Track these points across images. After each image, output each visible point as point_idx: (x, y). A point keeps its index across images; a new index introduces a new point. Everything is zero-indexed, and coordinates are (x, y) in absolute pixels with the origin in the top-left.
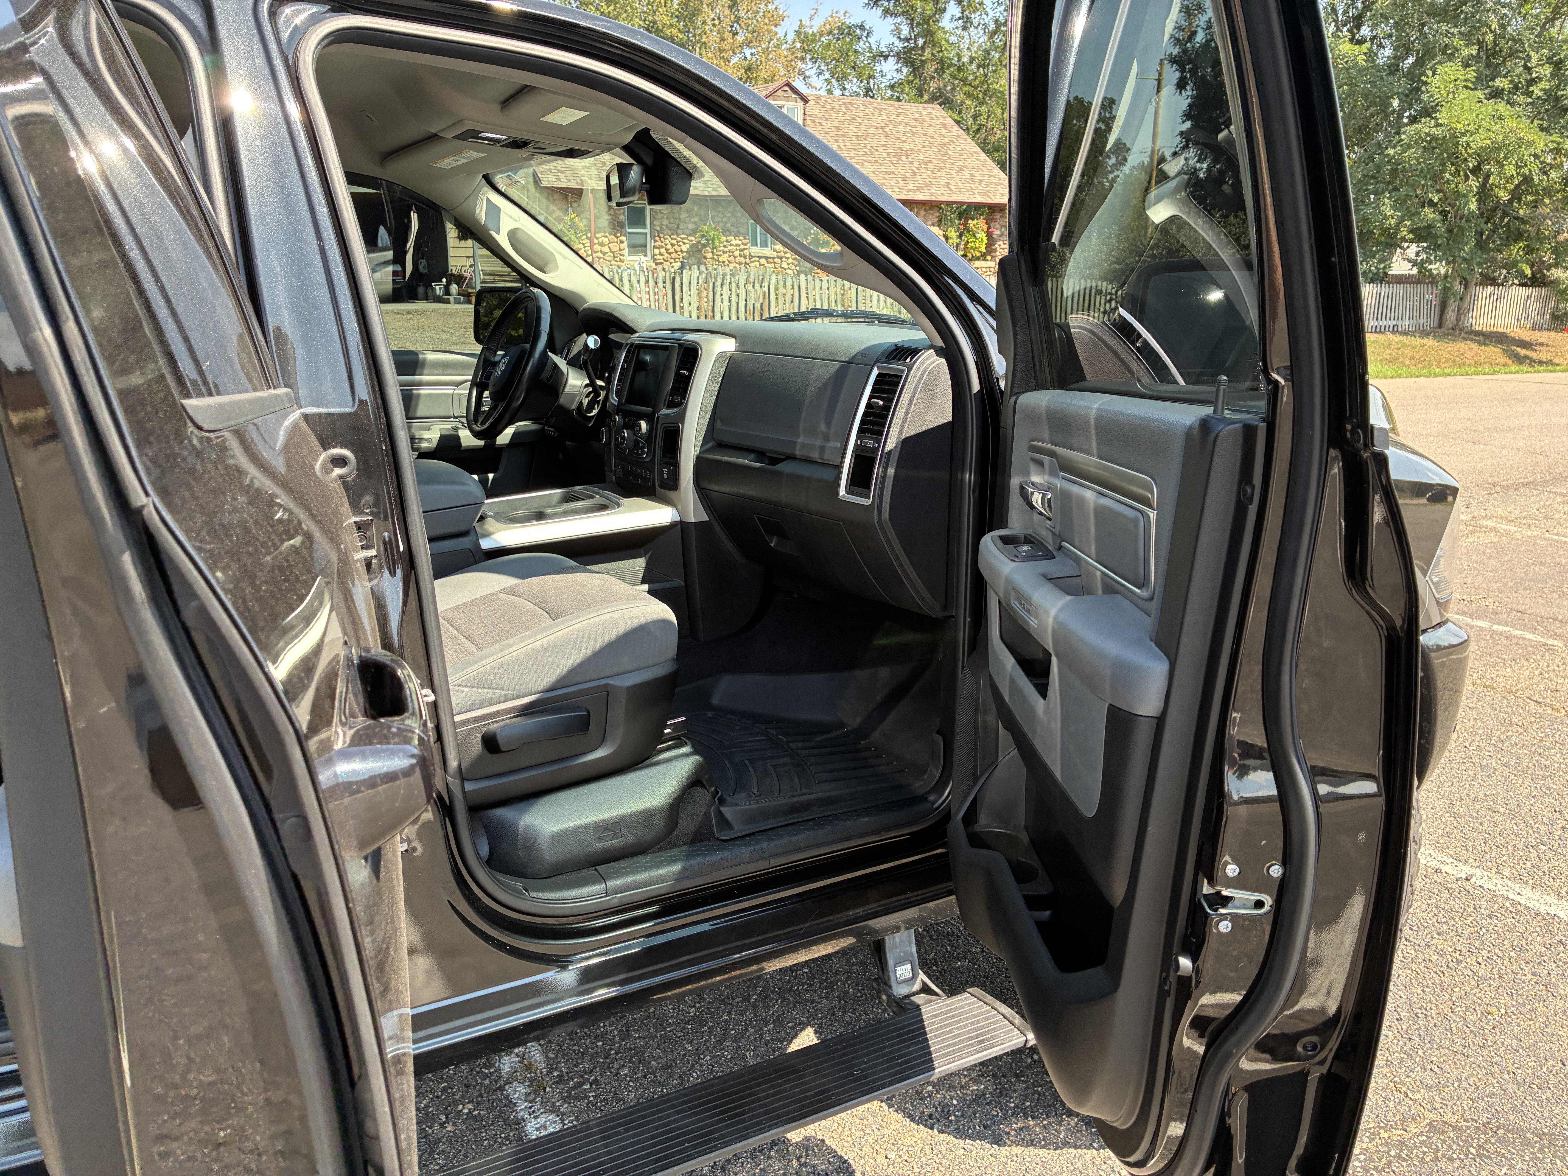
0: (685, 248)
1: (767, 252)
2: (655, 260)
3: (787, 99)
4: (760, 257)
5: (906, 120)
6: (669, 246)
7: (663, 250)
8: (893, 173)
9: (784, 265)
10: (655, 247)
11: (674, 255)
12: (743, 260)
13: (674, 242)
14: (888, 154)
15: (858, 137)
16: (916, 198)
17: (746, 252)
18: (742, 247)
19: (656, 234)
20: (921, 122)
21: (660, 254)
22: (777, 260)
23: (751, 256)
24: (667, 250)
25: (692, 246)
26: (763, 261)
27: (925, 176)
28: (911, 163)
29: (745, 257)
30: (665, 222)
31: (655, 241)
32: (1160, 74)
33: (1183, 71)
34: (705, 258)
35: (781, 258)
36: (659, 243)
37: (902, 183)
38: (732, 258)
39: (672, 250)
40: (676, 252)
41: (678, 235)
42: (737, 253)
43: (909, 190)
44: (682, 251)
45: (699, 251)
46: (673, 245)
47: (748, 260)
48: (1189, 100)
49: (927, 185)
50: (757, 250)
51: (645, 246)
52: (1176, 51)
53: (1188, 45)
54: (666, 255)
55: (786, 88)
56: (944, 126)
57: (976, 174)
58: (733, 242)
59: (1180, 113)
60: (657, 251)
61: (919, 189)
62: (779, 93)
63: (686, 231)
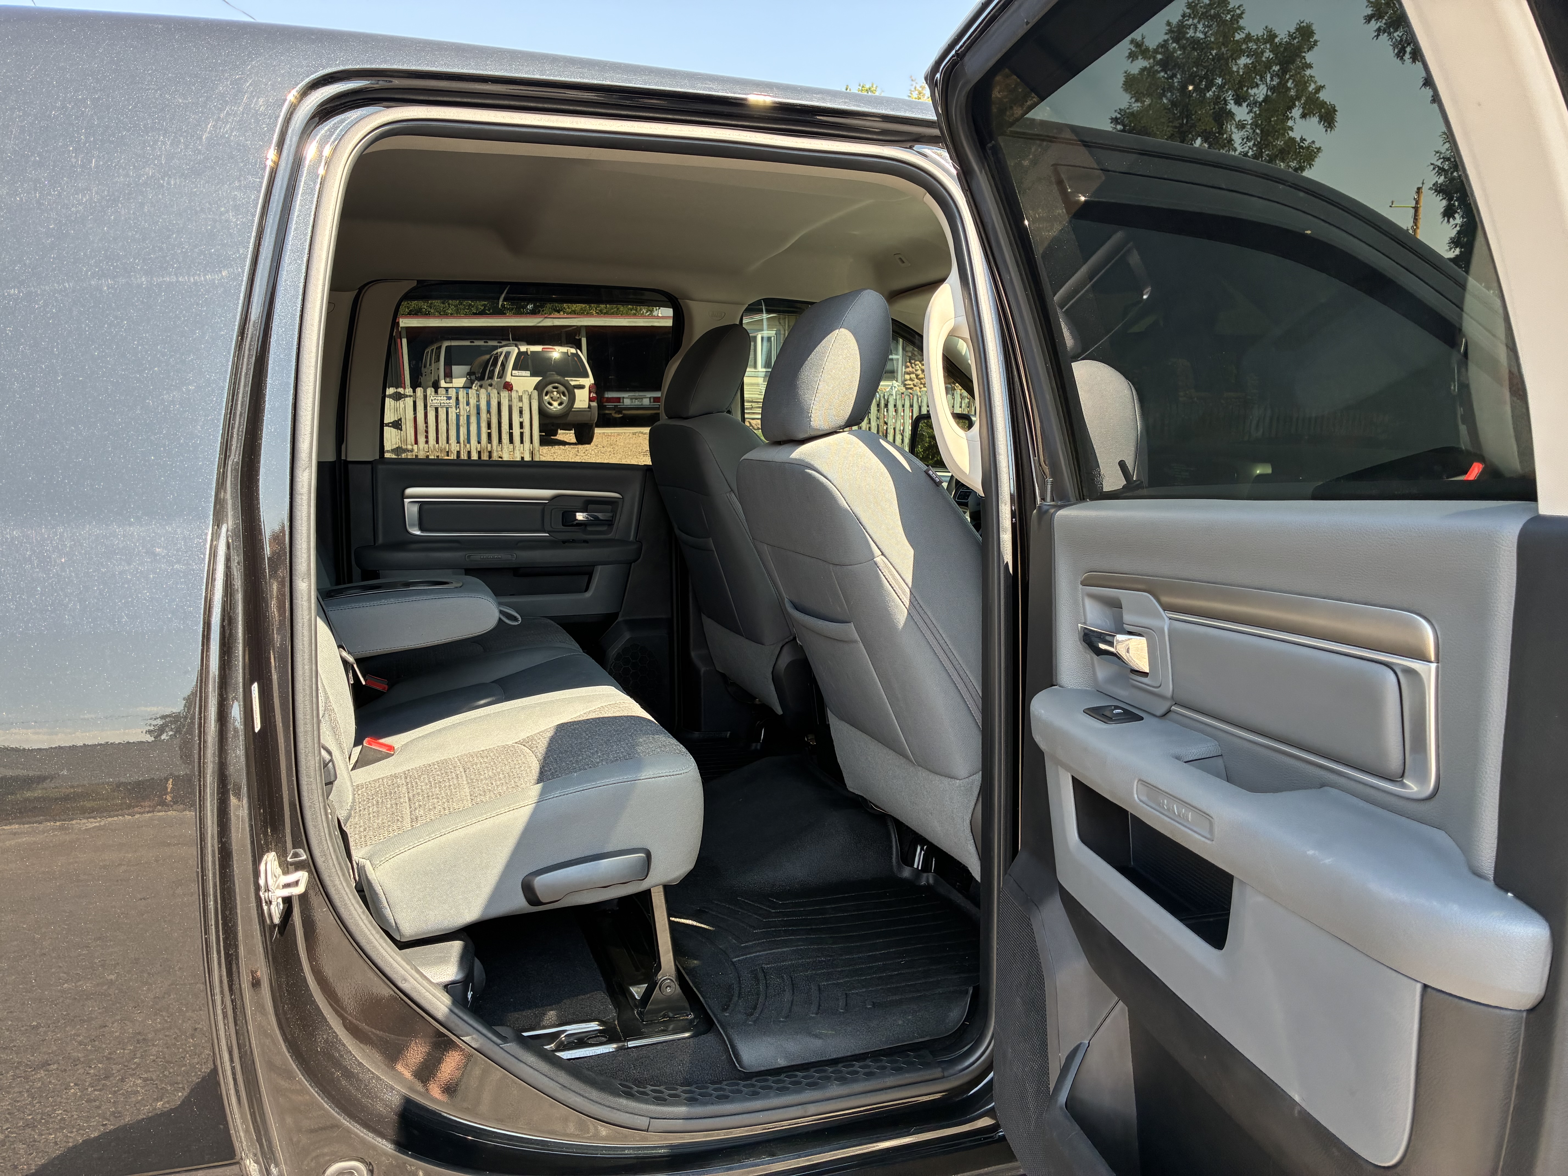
2: (905, 385)
6: (919, 372)
7: (913, 376)
10: (906, 373)
19: (908, 360)
21: (911, 379)
24: (917, 376)
31: (907, 367)
32: (1417, 202)
33: (1450, 199)
36: (910, 369)
39: (922, 376)
46: (923, 371)
48: (1458, 228)
51: (897, 371)
52: (1441, 180)
53: (1455, 174)
54: (916, 380)
59: (1447, 240)
60: (907, 377)
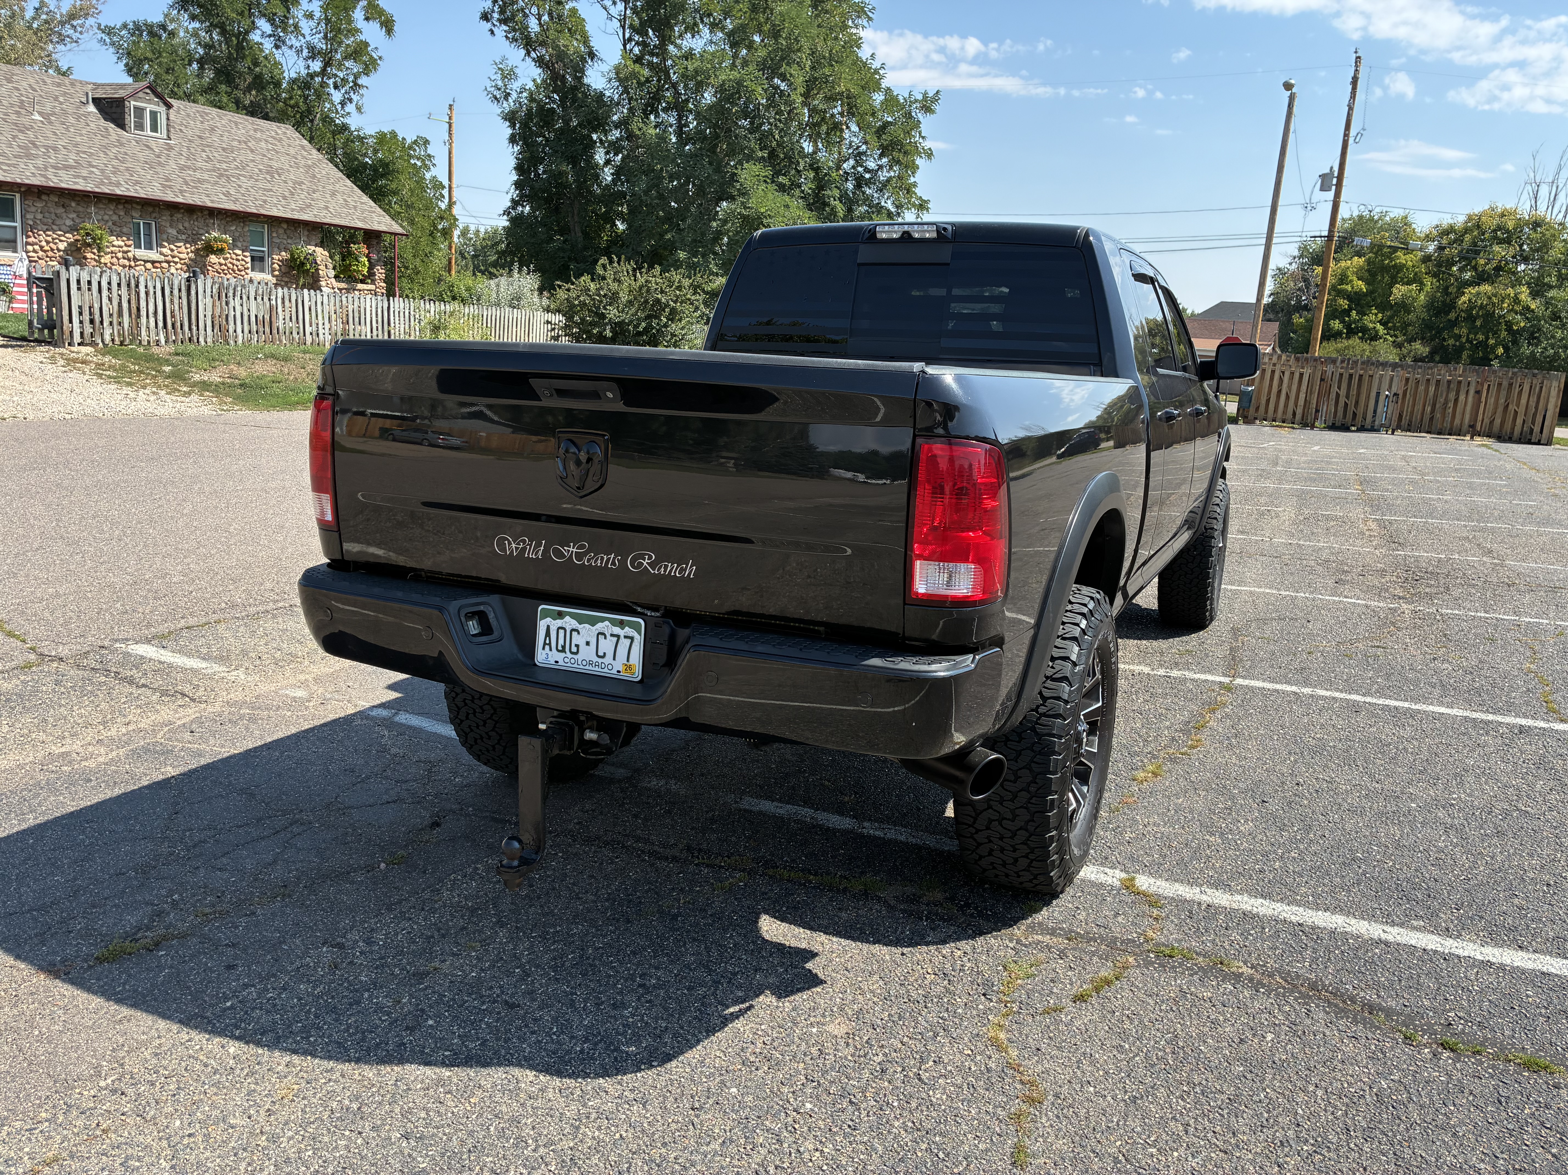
0: (62, 246)
1: (153, 255)
2: (29, 257)
3: (149, 101)
4: (146, 261)
5: (264, 137)
6: (43, 243)
7: (37, 247)
8: (271, 190)
9: (173, 270)
10: (27, 243)
11: (50, 254)
12: (126, 263)
13: (49, 239)
14: (260, 170)
15: (224, 149)
16: (301, 218)
17: (130, 255)
18: (125, 249)
19: (29, 229)
20: (280, 140)
21: (35, 251)
22: (165, 265)
23: (135, 259)
24: (41, 247)
25: (70, 244)
26: (149, 265)
27: (302, 196)
28: (285, 182)
29: (129, 260)
30: (39, 216)
31: (28, 237)
34: (85, 258)
35: (168, 262)
36: (32, 239)
37: (283, 202)
38: (115, 260)
39: (47, 248)
40: (52, 250)
41: (54, 231)
42: (120, 255)
43: (293, 210)
44: (59, 250)
45: (79, 249)
46: (48, 242)
47: (132, 264)
49: (308, 207)
50: (142, 253)
51: (15, 241)
54: (41, 253)
55: (148, 91)
56: (303, 147)
57: (349, 200)
58: (116, 243)
60: (30, 248)
61: (302, 209)
62: (141, 95)
63: (64, 228)
